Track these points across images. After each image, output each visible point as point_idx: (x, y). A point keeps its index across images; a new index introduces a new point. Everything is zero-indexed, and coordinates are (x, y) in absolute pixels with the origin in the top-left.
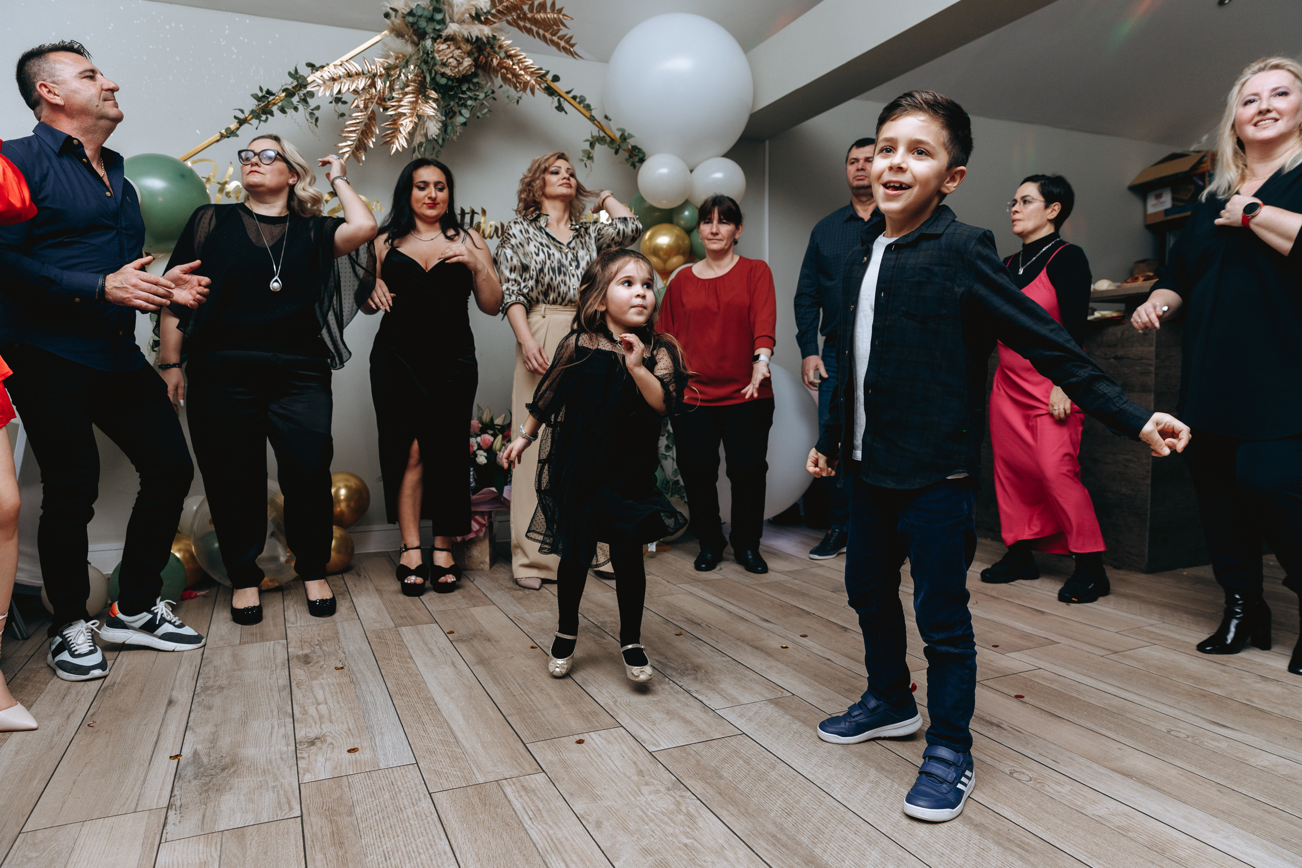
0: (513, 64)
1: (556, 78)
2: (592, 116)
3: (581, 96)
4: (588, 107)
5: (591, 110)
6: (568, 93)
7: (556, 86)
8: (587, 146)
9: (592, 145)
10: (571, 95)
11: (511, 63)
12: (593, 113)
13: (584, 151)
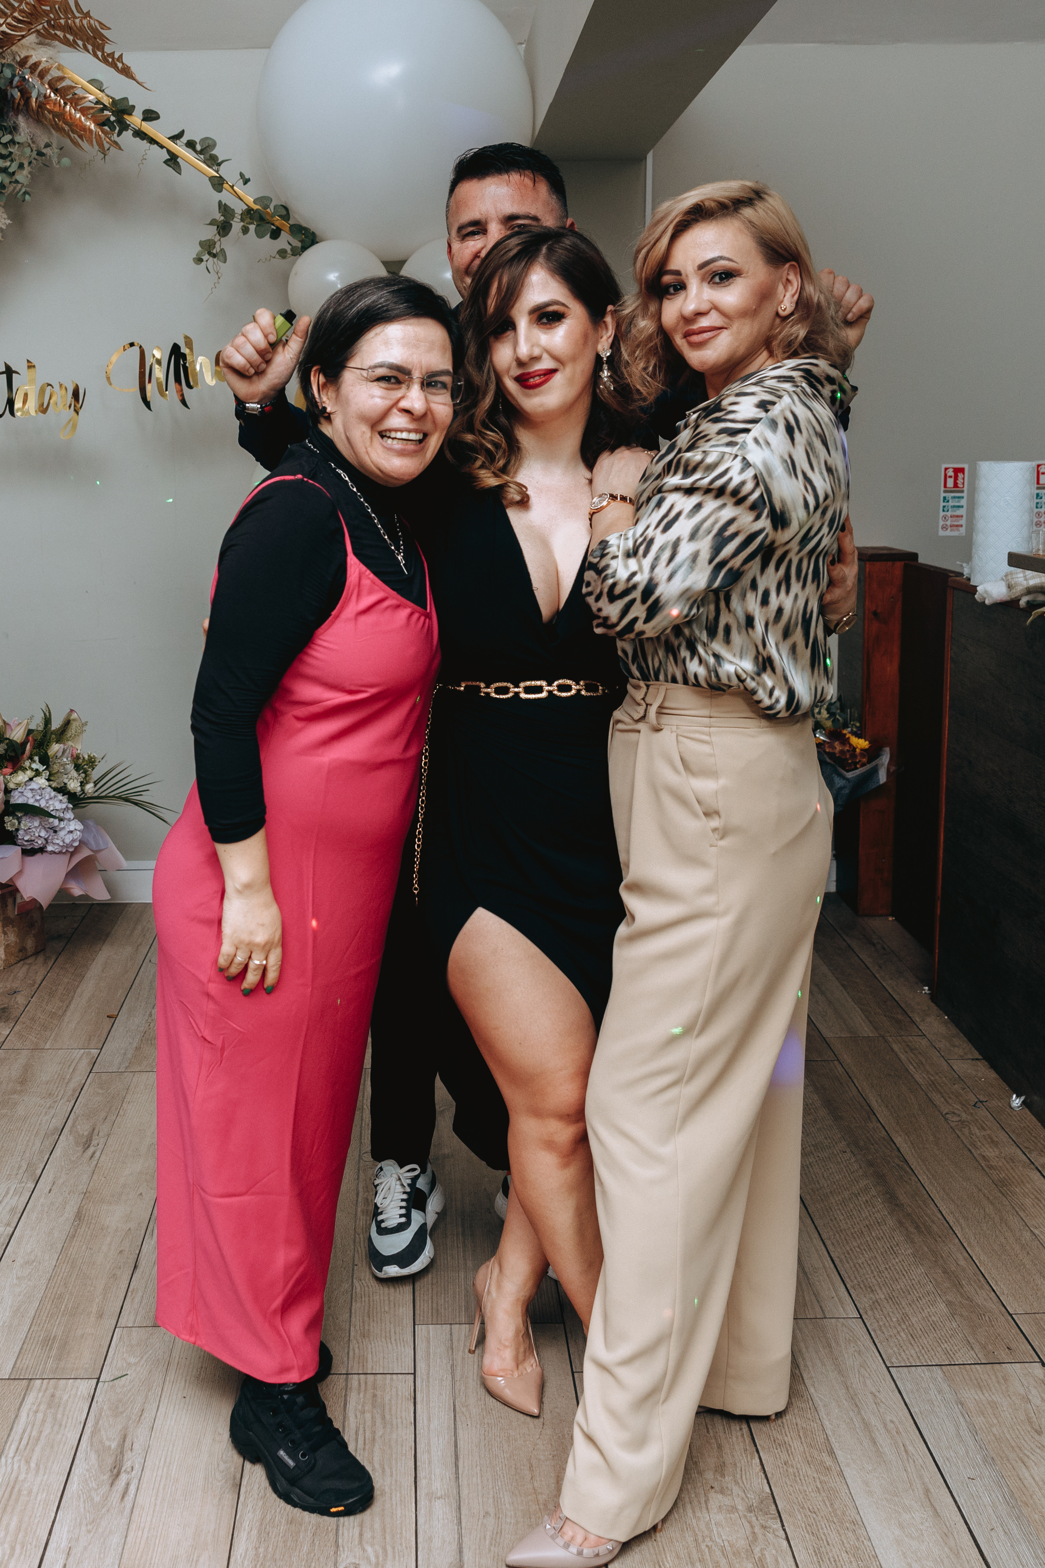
0: (66, 104)
1: (150, 116)
2: (220, 177)
3: (203, 140)
4: (213, 161)
5: (219, 164)
6: (175, 138)
7: (148, 128)
8: (210, 233)
9: (224, 228)
10: (184, 139)
11: (62, 102)
12: (224, 171)
13: (201, 244)
